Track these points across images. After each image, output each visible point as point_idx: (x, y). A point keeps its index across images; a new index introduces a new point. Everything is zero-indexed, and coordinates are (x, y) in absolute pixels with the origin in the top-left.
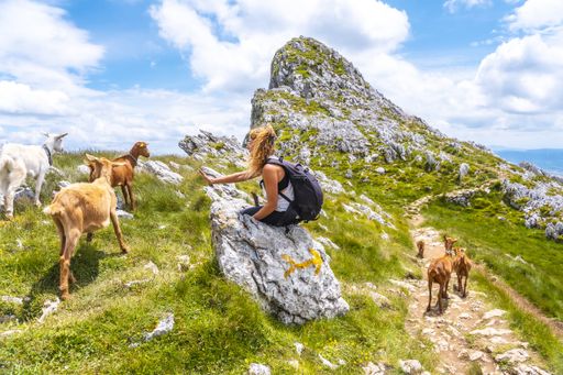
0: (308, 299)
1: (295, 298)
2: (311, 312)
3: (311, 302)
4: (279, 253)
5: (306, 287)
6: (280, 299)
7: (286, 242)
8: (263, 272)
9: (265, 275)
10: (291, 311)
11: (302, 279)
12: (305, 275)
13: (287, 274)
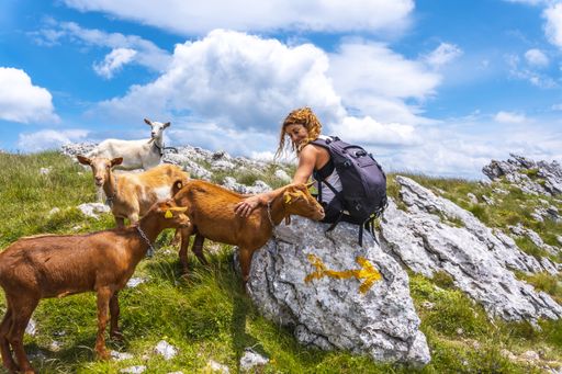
0: (341, 321)
1: (319, 313)
2: (345, 341)
3: (348, 327)
4: (305, 251)
5: (340, 305)
6: (295, 307)
7: (322, 240)
8: (277, 269)
9: (279, 272)
10: (310, 327)
11: (335, 292)
12: (341, 289)
13: (309, 278)
